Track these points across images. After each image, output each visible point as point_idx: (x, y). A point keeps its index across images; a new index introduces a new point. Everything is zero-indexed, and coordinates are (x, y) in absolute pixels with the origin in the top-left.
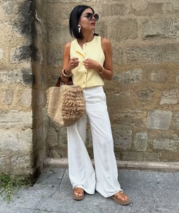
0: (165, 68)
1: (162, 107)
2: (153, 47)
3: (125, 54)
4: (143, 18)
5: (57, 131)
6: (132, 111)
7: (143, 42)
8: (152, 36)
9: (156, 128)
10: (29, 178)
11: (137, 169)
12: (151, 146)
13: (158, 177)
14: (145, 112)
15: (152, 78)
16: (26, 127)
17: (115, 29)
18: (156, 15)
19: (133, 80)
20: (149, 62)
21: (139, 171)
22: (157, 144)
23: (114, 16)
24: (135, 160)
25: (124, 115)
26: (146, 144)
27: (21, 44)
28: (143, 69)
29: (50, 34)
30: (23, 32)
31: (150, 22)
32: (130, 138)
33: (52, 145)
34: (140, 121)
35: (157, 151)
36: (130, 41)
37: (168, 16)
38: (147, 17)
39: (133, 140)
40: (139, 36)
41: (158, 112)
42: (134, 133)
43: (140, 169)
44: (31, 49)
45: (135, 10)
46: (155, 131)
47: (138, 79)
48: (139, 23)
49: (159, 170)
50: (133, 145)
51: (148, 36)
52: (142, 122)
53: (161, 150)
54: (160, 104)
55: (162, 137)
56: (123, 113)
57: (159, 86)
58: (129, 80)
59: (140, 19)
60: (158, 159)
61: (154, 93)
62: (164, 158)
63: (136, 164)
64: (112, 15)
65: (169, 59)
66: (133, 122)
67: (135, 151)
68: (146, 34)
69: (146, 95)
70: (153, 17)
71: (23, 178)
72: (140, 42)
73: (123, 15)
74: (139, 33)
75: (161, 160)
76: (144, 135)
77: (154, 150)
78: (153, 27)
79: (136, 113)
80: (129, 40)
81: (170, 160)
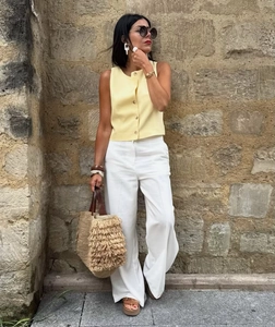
0: (262, 109)
1: (255, 179)
2: (241, 73)
3: (192, 84)
4: (224, 18)
5: (67, 224)
6: (203, 185)
7: (225, 63)
8: (239, 52)
9: (245, 215)
10: (22, 313)
11: (214, 287)
12: (235, 247)
13: (251, 299)
14: (227, 188)
15: (240, 127)
16: (17, 217)
17: (175, 38)
18: (247, 15)
19: (206, 129)
20: (234, 97)
21: (217, 291)
22: (245, 242)
23: (174, 14)
24: (208, 272)
25: (191, 192)
26: (228, 244)
27: (6, 60)
28: (224, 111)
29: (54, 43)
30: (10, 37)
31: (237, 28)
32: (201, 233)
33: (59, 251)
34: (218, 203)
35: (246, 255)
36: (202, 61)
37: (267, 18)
38: (231, 18)
39: (205, 236)
40: (218, 51)
41: (249, 186)
42: (207, 225)
43: (220, 287)
44: (26, 70)
45: (210, 4)
46: (245, 220)
47: (214, 128)
48: (218, 27)
49: (251, 288)
50: (205, 245)
51: (233, 52)
52: (221, 205)
53: (253, 253)
54: (253, 172)
55: (255, 231)
56: (188, 189)
57: (251, 140)
58: (199, 129)
59: (219, 21)
60: (248, 270)
61: (242, 153)
62: (258, 267)
63: (212, 278)
64: (170, 11)
65: (268, 93)
66: (205, 206)
67: (210, 256)
68: (229, 48)
69: (229, 157)
70: (241, 18)
71: (11, 314)
72: (218, 63)
73: (189, 11)
74: (218, 46)
75: (254, 270)
76: (225, 228)
77: (241, 254)
78: (241, 36)
79: (212, 190)
80: (199, 58)
81: (268, 271)
